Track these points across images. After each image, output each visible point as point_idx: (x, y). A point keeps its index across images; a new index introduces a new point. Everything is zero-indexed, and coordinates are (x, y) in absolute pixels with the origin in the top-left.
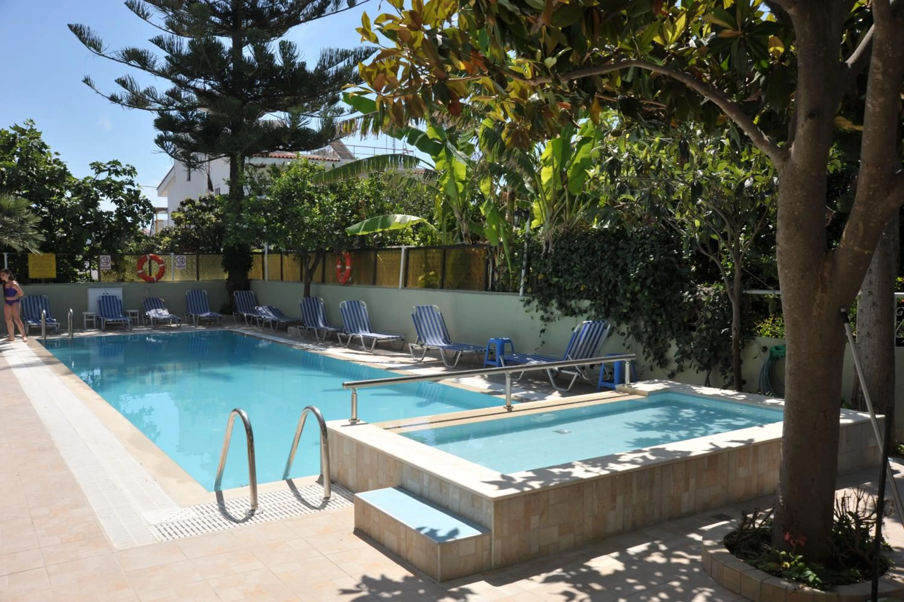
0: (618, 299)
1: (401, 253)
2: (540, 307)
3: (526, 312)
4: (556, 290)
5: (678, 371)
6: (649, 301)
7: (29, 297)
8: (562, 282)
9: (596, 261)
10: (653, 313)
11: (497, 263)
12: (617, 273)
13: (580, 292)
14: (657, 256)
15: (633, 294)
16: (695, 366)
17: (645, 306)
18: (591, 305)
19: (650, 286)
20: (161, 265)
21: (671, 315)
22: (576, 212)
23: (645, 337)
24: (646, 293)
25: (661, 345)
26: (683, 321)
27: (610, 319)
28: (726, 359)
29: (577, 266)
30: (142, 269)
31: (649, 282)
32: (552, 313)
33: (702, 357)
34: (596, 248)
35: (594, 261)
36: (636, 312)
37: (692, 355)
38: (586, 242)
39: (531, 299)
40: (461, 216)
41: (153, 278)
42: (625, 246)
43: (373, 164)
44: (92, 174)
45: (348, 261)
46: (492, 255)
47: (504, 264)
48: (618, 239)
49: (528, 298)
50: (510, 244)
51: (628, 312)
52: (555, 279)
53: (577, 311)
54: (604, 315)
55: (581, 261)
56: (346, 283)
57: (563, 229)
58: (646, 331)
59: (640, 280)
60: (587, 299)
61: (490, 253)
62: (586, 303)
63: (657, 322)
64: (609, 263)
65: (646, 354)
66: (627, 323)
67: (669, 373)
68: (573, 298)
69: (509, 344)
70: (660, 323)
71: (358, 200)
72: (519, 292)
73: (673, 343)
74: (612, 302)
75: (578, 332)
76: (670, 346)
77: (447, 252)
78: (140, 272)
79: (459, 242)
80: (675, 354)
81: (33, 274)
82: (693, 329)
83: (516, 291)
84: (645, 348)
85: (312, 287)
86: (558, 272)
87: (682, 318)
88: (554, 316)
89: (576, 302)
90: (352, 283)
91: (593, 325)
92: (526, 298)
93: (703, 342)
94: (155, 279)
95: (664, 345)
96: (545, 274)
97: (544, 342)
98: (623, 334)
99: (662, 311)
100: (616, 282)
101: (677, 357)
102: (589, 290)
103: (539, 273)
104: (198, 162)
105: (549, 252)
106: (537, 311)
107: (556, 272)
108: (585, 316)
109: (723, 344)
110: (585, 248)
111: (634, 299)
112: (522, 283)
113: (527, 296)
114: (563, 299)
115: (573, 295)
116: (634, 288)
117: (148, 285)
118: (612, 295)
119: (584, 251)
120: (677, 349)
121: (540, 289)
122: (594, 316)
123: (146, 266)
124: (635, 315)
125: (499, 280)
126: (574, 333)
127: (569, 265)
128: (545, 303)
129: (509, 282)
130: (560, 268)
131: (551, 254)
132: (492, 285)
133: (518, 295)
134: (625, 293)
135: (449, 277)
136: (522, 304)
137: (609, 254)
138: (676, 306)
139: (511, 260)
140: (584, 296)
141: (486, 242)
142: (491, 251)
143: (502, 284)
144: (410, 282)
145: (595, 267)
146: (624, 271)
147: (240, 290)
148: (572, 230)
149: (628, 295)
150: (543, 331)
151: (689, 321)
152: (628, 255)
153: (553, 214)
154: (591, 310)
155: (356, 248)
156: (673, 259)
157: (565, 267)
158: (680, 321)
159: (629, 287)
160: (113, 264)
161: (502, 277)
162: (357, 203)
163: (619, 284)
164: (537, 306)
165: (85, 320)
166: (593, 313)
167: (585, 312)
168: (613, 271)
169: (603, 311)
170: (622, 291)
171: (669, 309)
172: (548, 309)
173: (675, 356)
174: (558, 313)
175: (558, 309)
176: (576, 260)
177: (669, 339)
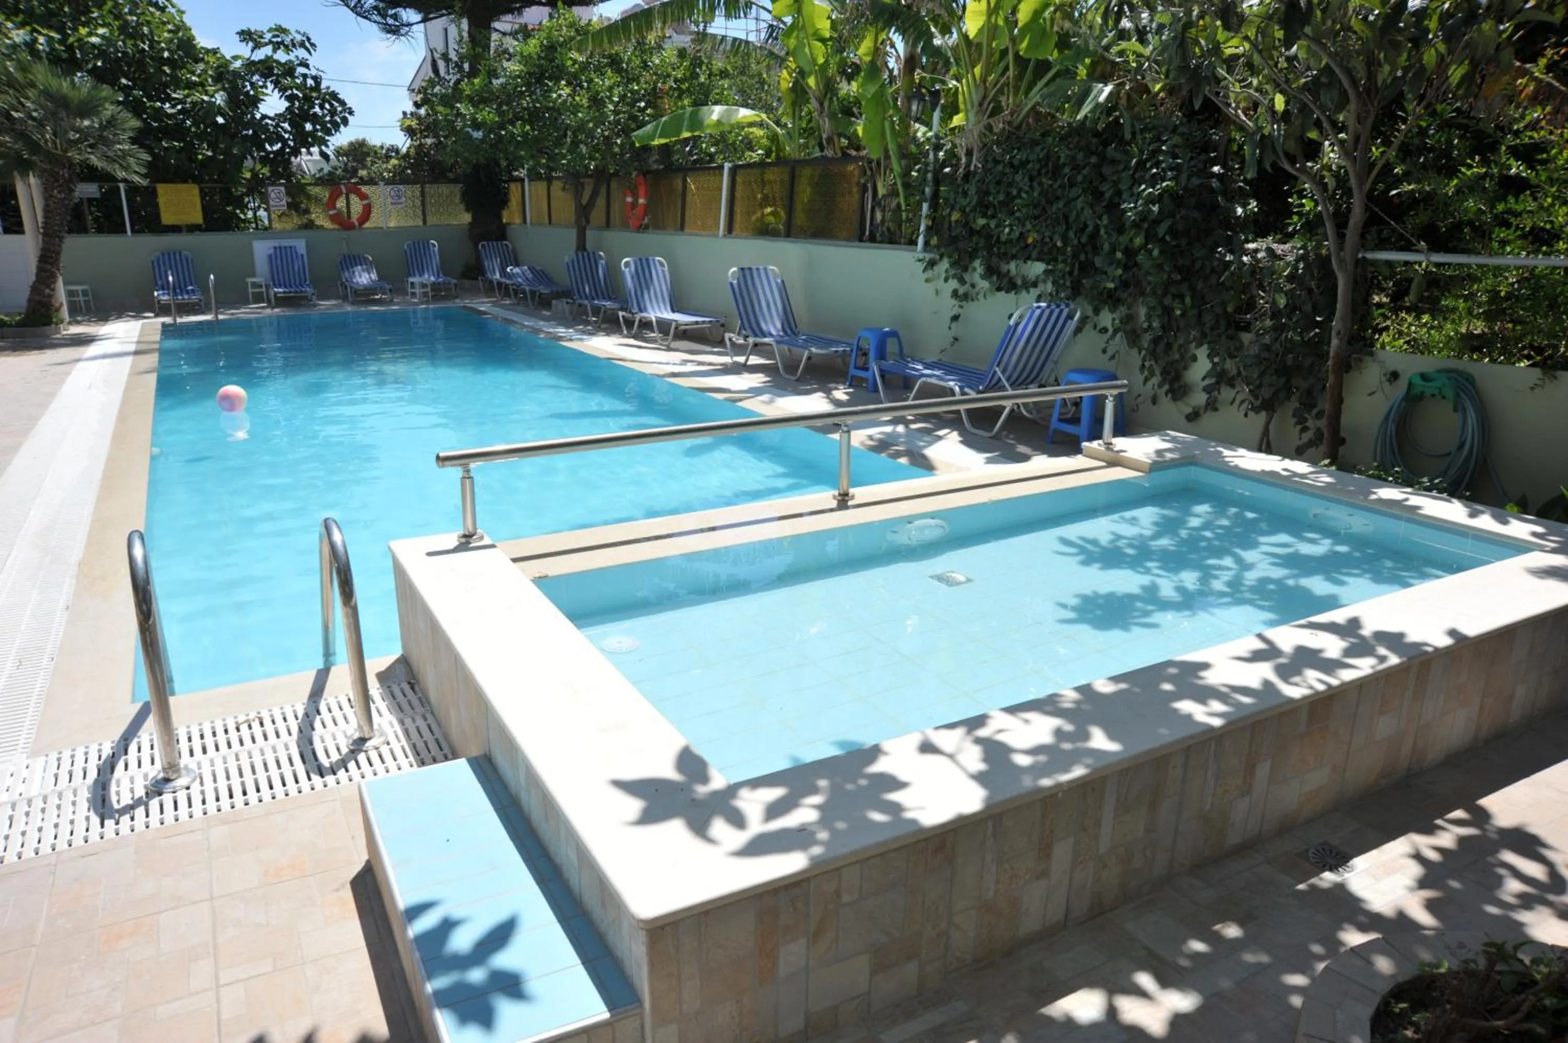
0: (1098, 262)
1: (722, 175)
2: (952, 272)
3: (927, 281)
4: (982, 242)
5: (1206, 408)
6: (1160, 267)
7: (163, 254)
8: (992, 226)
9: (1060, 186)
10: (1165, 294)
11: (881, 191)
12: (1098, 209)
13: (1027, 246)
14: (1184, 177)
15: (1130, 252)
16: (1242, 402)
17: (1150, 278)
18: (1046, 272)
19: (1163, 237)
20: (365, 202)
21: (1203, 297)
22: (1027, 94)
23: (1146, 339)
24: (1156, 253)
25: (1177, 356)
26: (1225, 311)
27: (1080, 299)
28: (1309, 392)
29: (1024, 195)
30: (334, 207)
31: (1162, 230)
32: (973, 286)
33: (1260, 386)
34: (1062, 160)
35: (1056, 186)
36: (1131, 289)
37: (1238, 381)
38: (1042, 149)
39: (938, 257)
40: (821, 104)
41: (353, 223)
42: (1119, 156)
43: (672, 13)
44: (245, 50)
45: (642, 190)
46: (873, 176)
47: (894, 193)
48: (1106, 144)
49: (932, 255)
50: (904, 154)
51: (1116, 289)
52: (981, 222)
53: (1019, 282)
54: (1069, 292)
55: (1031, 187)
56: (641, 228)
57: (1001, 126)
58: (1150, 327)
59: (1146, 226)
60: (1038, 260)
61: (869, 172)
62: (1037, 268)
63: (1172, 309)
64: (1084, 191)
65: (1146, 373)
66: (1112, 311)
67: (1189, 410)
68: (1014, 257)
69: (895, 340)
70: (1178, 312)
71: (655, 83)
72: (916, 245)
73: (1202, 353)
74: (1087, 268)
75: (1017, 324)
76: (1195, 359)
77: (797, 172)
78: (331, 212)
79: (817, 154)
80: (1202, 376)
81: (167, 218)
82: (1247, 327)
83: (913, 243)
84: (1144, 360)
85: (590, 234)
86: (987, 207)
87: (1224, 304)
88: (976, 290)
89: (1017, 266)
90: (647, 227)
91: (1047, 312)
92: (928, 256)
93: (1265, 355)
94: (357, 224)
95: (1182, 355)
96: (963, 210)
97: (956, 339)
98: (1104, 330)
99: (1184, 288)
100: (1097, 228)
101: (1207, 382)
102: (1044, 243)
103: (952, 209)
104: (403, 25)
105: (972, 168)
106: (946, 280)
107: (983, 207)
108: (1035, 292)
109: (1307, 362)
110: (1039, 161)
111: (1130, 262)
112: (922, 228)
113: (930, 252)
114: (995, 260)
115: (1014, 252)
116: (1131, 240)
117: (345, 234)
118: (1086, 253)
119: (1037, 166)
120: (1209, 366)
121: (954, 240)
122: (1051, 294)
123: (341, 203)
124: (1130, 295)
125: (883, 221)
126: (1010, 327)
127: (1008, 194)
128: (961, 267)
129: (900, 226)
130: (991, 199)
131: (975, 172)
132: (871, 232)
133: (915, 251)
134: (1113, 251)
135: (800, 218)
136: (921, 266)
137: (1085, 172)
138: (1213, 281)
139: (904, 185)
140: (1034, 254)
141: (864, 153)
142: (871, 169)
143: (888, 229)
144: (737, 225)
145: (1058, 198)
146: (1113, 208)
147: (488, 240)
148: (1019, 128)
149: (1119, 255)
150: (955, 318)
151: (1239, 310)
152: (1124, 174)
153: (985, 97)
154: (1045, 281)
155: (655, 167)
156: (1215, 183)
157: (1001, 197)
158: (1219, 310)
159: (1121, 239)
160: (290, 200)
161: (888, 215)
162: (655, 88)
163: (1102, 232)
164: (946, 271)
165: (250, 290)
166: (1049, 287)
167: (1035, 285)
168: (1092, 206)
169: (1068, 284)
170: (1106, 247)
171: (1200, 285)
172: (967, 277)
173: (1203, 379)
174: (984, 284)
175: (983, 277)
176: (1021, 185)
177: (1194, 344)
